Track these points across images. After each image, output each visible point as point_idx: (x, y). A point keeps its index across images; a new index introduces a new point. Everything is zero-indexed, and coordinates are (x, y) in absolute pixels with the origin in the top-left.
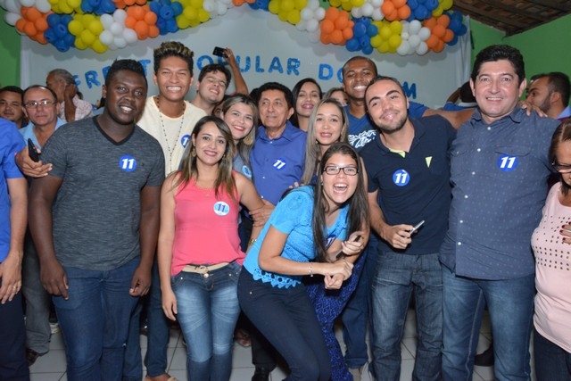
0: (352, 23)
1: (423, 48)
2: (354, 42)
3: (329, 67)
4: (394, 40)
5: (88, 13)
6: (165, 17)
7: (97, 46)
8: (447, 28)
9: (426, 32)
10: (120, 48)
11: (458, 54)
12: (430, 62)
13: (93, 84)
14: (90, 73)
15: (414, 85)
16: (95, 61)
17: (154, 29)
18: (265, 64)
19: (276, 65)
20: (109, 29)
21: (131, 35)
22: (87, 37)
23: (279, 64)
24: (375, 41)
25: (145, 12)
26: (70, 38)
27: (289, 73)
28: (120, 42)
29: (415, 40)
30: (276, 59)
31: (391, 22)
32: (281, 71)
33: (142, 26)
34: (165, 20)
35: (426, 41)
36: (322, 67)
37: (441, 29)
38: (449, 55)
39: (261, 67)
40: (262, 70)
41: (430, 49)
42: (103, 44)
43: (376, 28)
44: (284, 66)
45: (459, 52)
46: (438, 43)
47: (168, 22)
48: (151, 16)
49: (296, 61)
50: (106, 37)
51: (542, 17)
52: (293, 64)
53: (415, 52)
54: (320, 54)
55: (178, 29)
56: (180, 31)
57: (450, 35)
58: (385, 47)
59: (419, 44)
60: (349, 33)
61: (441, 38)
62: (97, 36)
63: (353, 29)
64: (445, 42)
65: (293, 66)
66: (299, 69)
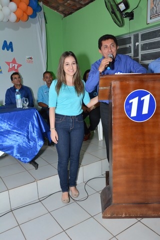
1: (13, 18)
8: (28, 5)
9: (14, 6)
11: (38, 25)
12: (20, 28)
15: (11, 43)
29: (7, 10)
35: (15, 13)
37: (24, 6)
41: (18, 19)
46: (23, 15)
51: (81, 4)
57: (30, 11)
59: (10, 14)
61: (24, 12)
64: (28, 16)
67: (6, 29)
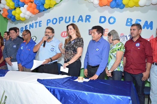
3: (105, 18)
7: (21, 19)
14: (21, 28)
17: (36, 10)
19: (81, 19)
22: (17, 16)
24: (125, 1)
25: (32, 4)
26: (13, 17)
27: (86, 22)
28: (26, 16)
30: (81, 16)
32: (82, 20)
34: (39, 6)
36: (101, 17)
39: (74, 20)
40: (75, 22)
44: (84, 19)
49: (90, 16)
50: (22, 15)
52: (88, 17)
53: (151, 3)
65: (88, 18)
66: (90, 20)
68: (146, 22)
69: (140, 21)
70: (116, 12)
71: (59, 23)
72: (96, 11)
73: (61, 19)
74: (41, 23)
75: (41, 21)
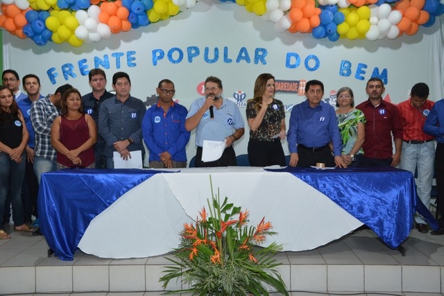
0: (319, 11)
1: (394, 32)
2: (321, 29)
3: (297, 56)
4: (362, 25)
5: (64, 9)
6: (136, 11)
7: (73, 40)
8: (422, 9)
9: (397, 15)
10: (94, 42)
11: (437, 35)
12: (403, 44)
13: (69, 76)
14: (66, 66)
15: (385, 71)
16: (71, 54)
17: (126, 24)
18: (233, 55)
19: (243, 55)
20: (84, 25)
21: (104, 30)
22: (63, 32)
23: (246, 54)
24: (342, 28)
25: (118, 7)
26: (47, 33)
27: (256, 62)
28: (93, 36)
29: (385, 24)
30: (243, 50)
31: (358, 8)
32: (247, 59)
33: (114, 21)
34: (137, 15)
35: (397, 25)
36: (289, 55)
37: (413, 12)
38: (425, 36)
39: (229, 57)
40: (231, 61)
41: (401, 33)
42: (78, 39)
43: (343, 16)
44: (252, 56)
45: (439, 32)
46: (411, 26)
47: (140, 17)
48: (123, 11)
49: (264, 50)
50: (81, 32)
52: (260, 53)
53: (386, 36)
54: (288, 43)
55: (150, 23)
56: (152, 25)
57: (425, 16)
58: (353, 34)
59: (390, 28)
60: (316, 21)
61: (415, 21)
62: (73, 31)
63: (320, 16)
64: (419, 25)
65: (260, 55)
66: (266, 58)
67: (380, 48)
68: (376, 70)
69: (365, 66)
70: (318, 45)
71: (190, 60)
72: (278, 41)
73: (193, 52)
74: (132, 56)
75: (134, 53)
